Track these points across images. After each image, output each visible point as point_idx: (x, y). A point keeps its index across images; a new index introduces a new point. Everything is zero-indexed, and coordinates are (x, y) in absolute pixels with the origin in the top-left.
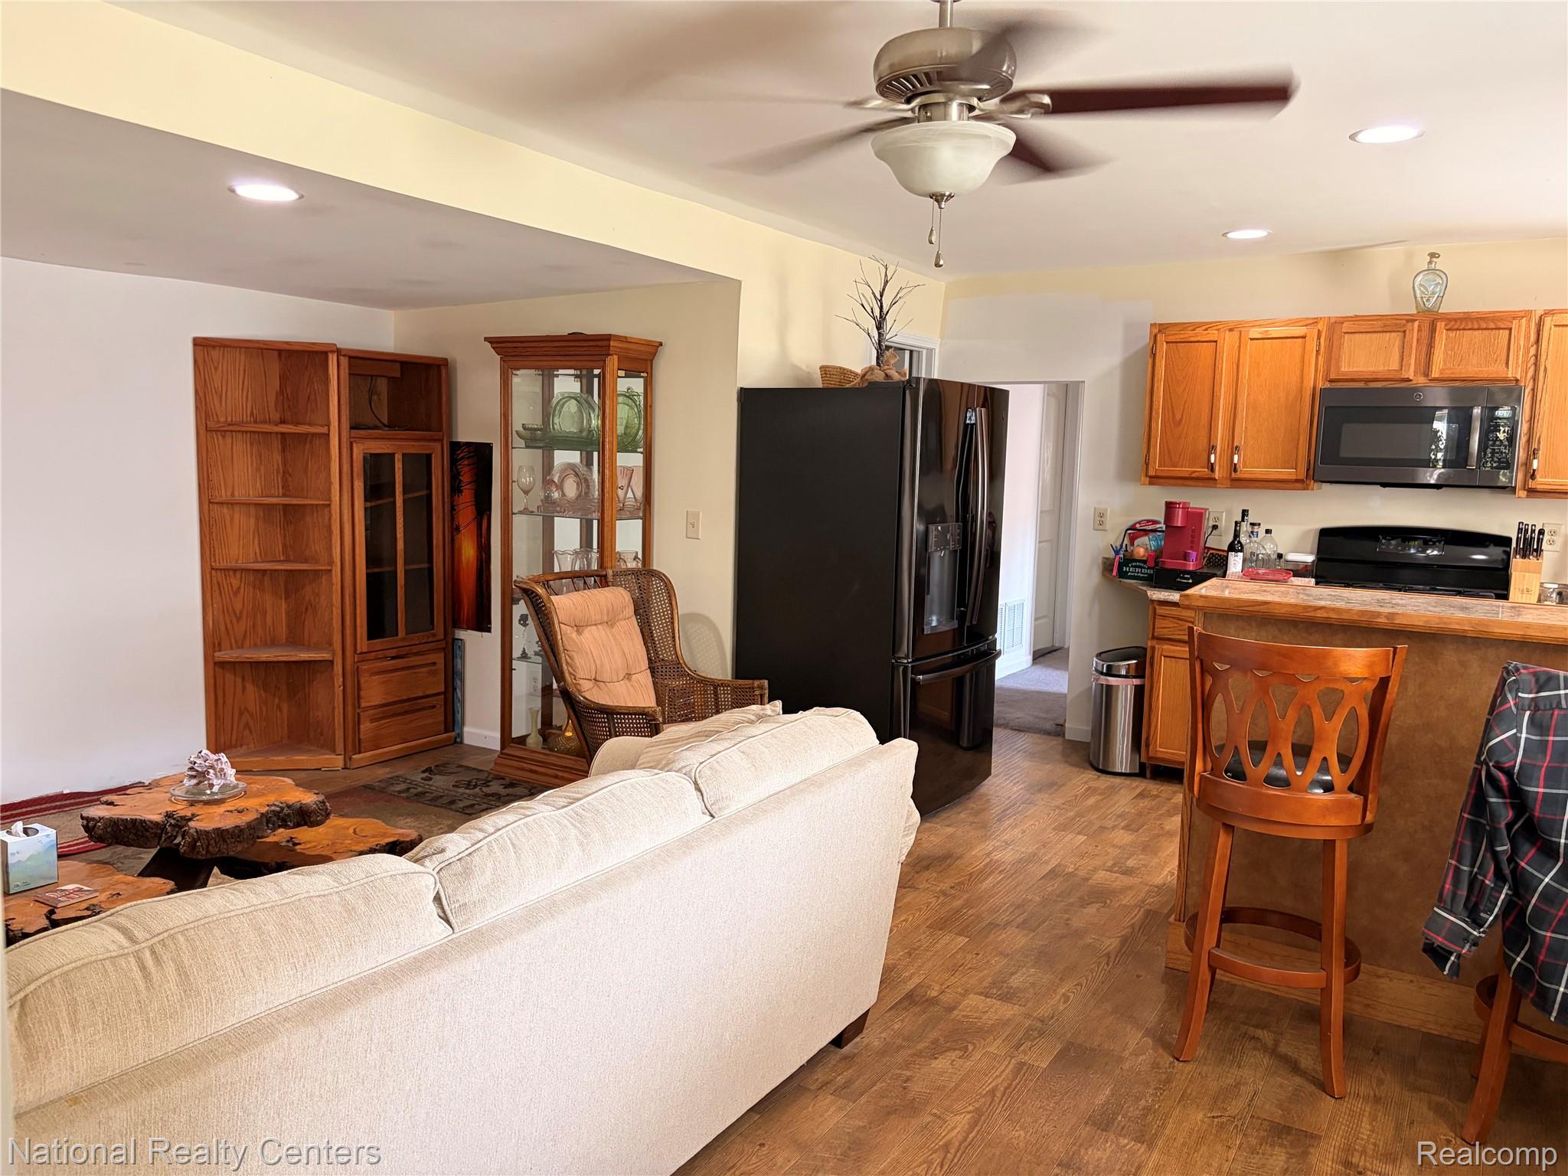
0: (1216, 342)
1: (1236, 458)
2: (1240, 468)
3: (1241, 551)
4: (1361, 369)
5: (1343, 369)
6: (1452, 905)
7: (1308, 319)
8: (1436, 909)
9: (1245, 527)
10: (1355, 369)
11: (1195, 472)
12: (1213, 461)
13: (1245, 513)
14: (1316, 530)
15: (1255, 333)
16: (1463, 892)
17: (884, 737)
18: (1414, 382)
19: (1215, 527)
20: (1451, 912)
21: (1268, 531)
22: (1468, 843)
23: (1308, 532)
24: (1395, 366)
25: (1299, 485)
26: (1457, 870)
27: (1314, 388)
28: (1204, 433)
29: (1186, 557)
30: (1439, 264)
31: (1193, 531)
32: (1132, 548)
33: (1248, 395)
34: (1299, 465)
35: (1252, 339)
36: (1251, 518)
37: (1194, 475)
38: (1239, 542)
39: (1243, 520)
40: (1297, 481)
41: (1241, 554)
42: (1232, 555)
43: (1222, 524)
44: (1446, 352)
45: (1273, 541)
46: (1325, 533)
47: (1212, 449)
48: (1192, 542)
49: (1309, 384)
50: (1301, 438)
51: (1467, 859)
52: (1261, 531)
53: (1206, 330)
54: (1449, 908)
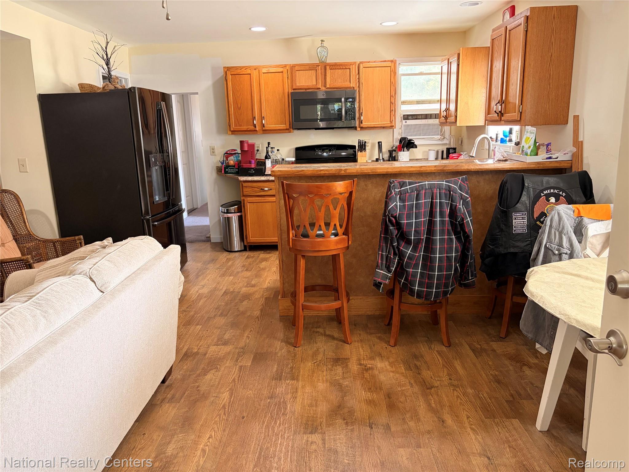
0: (250, 74)
1: (264, 121)
2: (265, 125)
3: (270, 158)
4: (304, 84)
5: (297, 85)
6: (382, 267)
7: (282, 65)
8: (377, 270)
9: (270, 149)
10: (301, 85)
11: (249, 128)
12: (255, 123)
13: (269, 143)
14: (294, 148)
15: (264, 70)
16: (384, 262)
17: (165, 246)
18: (321, 89)
19: (258, 150)
20: (382, 270)
21: (278, 150)
22: (384, 245)
23: (290, 150)
24: (315, 83)
25: (287, 131)
26: (382, 255)
27: (288, 92)
28: (250, 112)
29: (250, 162)
30: (325, 44)
31: (252, 152)
32: (227, 161)
33: (265, 96)
34: (287, 123)
35: (263, 73)
36: (271, 146)
37: (248, 129)
38: (269, 155)
39: (269, 146)
40: (286, 129)
41: (270, 160)
42: (267, 160)
43: (260, 149)
44: (330, 78)
45: (280, 154)
46: (297, 149)
47: (254, 118)
48: (252, 156)
49: (286, 91)
50: (286, 112)
51: (385, 251)
52: (275, 150)
53: (246, 69)
54: (381, 268)
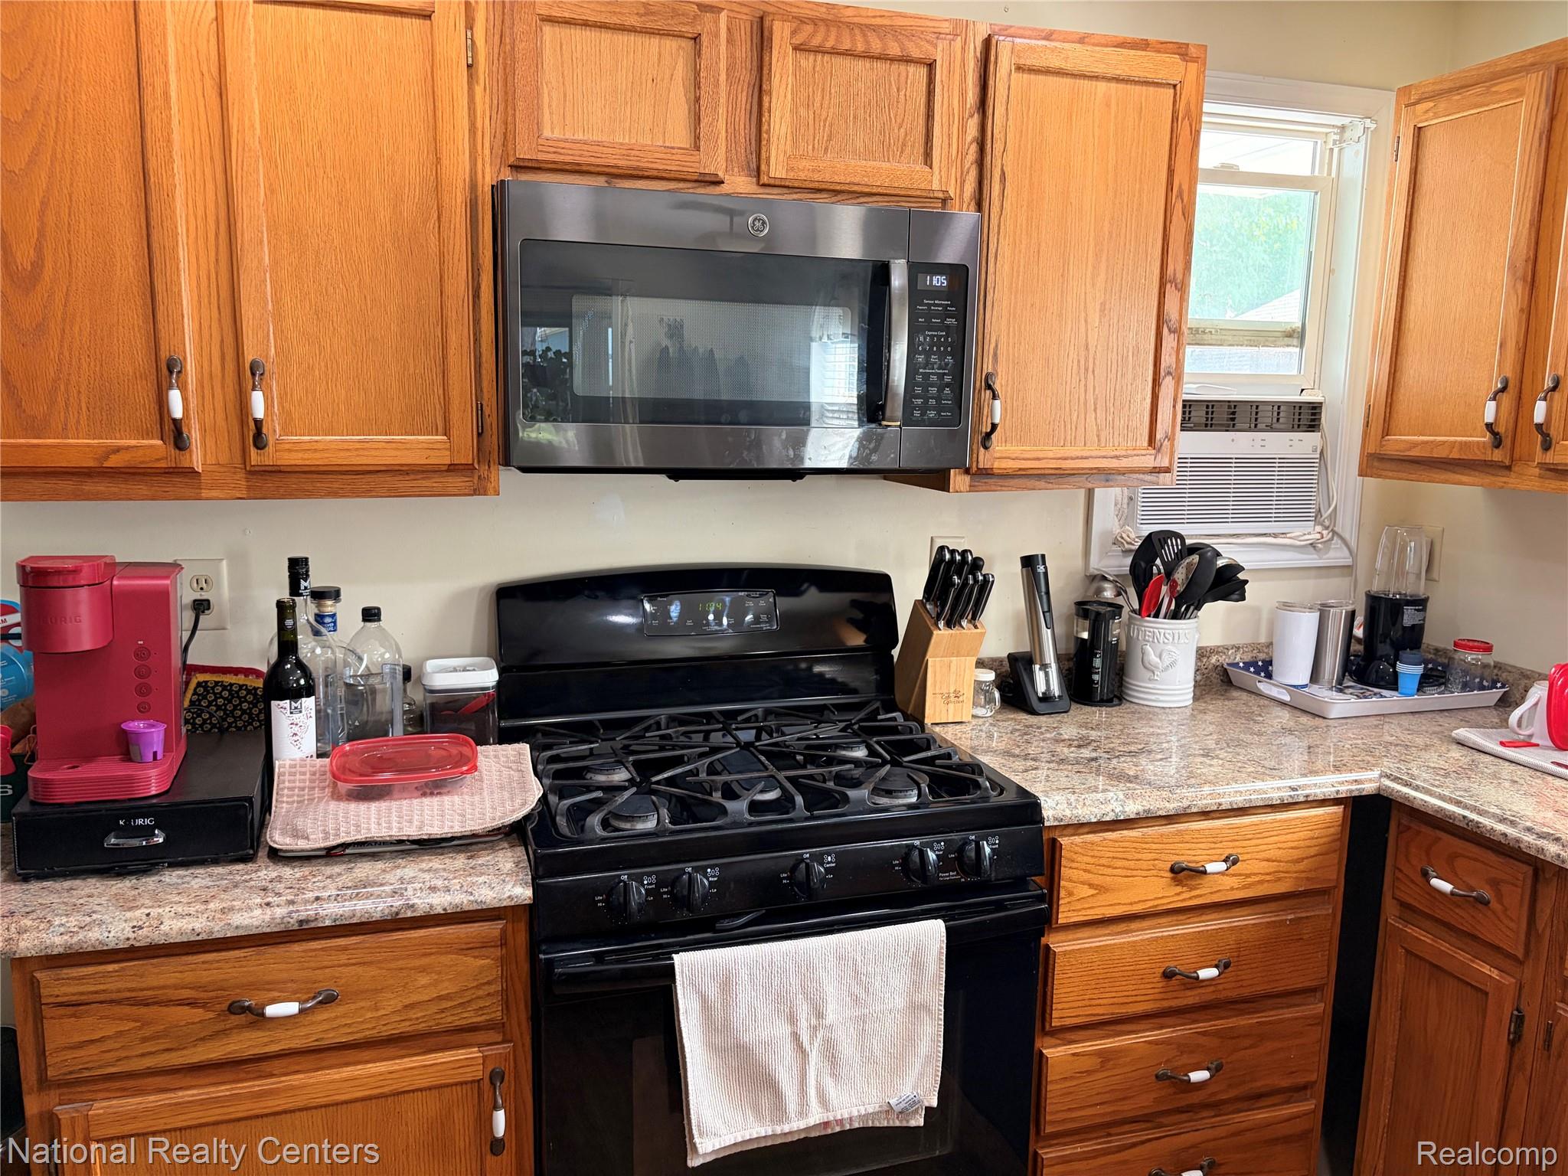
1: (258, 400)
2: (273, 432)
3: (309, 691)
4: (597, 137)
5: (547, 133)
9: (305, 611)
10: (580, 136)
11: (117, 450)
12: (177, 412)
13: (298, 568)
18: (725, 188)
19: (201, 607)
21: (371, 615)
24: (680, 137)
25: (456, 481)
27: (473, 187)
28: (130, 317)
31: (141, 653)
34: (455, 417)
36: (317, 579)
37: (114, 461)
38: (300, 665)
39: (295, 590)
40: (452, 468)
41: (308, 703)
42: (280, 709)
43: (222, 594)
44: (794, 111)
47: (169, 370)
49: (457, 168)
50: (453, 339)
52: (347, 612)
